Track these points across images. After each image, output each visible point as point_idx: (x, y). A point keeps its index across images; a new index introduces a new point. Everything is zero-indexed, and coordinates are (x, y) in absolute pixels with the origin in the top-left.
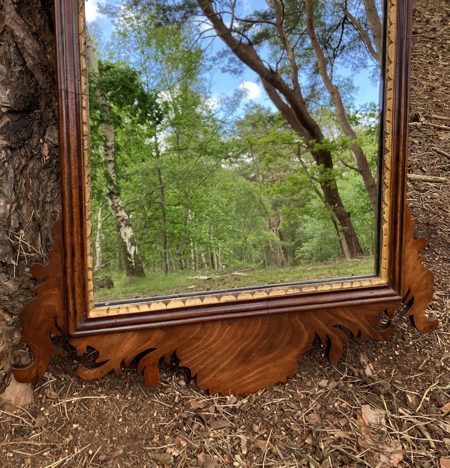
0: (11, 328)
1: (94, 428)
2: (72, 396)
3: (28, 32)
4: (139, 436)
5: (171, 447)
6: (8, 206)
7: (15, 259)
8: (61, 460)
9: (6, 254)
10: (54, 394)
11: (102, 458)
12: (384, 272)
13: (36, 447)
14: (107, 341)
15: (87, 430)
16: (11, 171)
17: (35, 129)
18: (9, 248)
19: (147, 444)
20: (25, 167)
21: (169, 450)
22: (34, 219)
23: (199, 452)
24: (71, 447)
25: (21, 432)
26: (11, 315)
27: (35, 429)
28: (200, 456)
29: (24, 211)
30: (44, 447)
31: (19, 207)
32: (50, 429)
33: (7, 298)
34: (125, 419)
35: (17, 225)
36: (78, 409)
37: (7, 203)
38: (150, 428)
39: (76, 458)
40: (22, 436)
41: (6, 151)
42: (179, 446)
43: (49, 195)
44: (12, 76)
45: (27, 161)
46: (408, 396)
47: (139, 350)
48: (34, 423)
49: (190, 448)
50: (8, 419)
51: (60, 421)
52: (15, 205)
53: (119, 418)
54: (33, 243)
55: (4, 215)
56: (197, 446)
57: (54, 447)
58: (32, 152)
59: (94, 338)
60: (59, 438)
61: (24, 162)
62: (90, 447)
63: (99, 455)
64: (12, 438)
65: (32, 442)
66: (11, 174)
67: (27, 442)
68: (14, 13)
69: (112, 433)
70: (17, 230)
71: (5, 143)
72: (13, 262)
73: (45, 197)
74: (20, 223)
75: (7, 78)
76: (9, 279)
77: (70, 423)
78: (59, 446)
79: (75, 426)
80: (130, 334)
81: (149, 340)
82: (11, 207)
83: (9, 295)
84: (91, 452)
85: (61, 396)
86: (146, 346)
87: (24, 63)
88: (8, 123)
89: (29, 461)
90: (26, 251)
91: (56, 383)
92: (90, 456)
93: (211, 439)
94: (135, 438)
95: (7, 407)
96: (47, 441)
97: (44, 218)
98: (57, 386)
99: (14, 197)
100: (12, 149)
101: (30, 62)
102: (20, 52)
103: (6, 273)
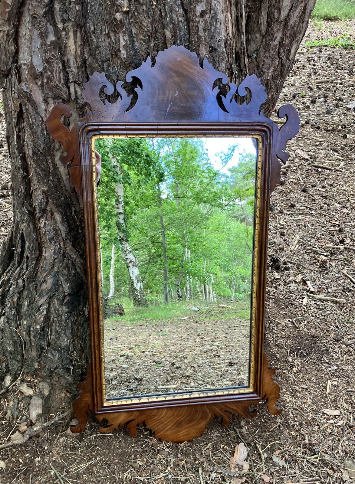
0: (70, 400)
1: (106, 449)
2: (97, 433)
3: (78, 255)
4: (126, 454)
5: (139, 461)
6: (69, 341)
7: (72, 366)
8: (91, 462)
9: (67, 364)
10: (89, 432)
11: (108, 462)
12: (251, 385)
13: (81, 455)
14: (112, 416)
15: (103, 449)
16: (70, 323)
17: (82, 300)
18: (69, 361)
19: (129, 458)
20: (77, 321)
21: (138, 462)
22: (81, 346)
23: (151, 464)
24: (95, 456)
25: (75, 448)
26: (70, 393)
27: (80, 447)
28: (152, 466)
29: (76, 342)
30: (84, 456)
31: (74, 341)
32: (87, 448)
33: (68, 385)
34: (120, 446)
35: (73, 350)
36: (99, 439)
37: (68, 339)
38: (131, 451)
39: (97, 462)
40: (75, 450)
41: (68, 314)
42: (143, 461)
43: (88, 336)
44: (70, 276)
45: (78, 317)
46: (257, 445)
47: (127, 421)
48: (80, 445)
49: (147, 462)
50: (69, 442)
51: (91, 445)
52: (72, 340)
53: (117, 445)
54: (80, 358)
55: (67, 345)
56: (151, 461)
57: (88, 456)
58: (80, 313)
59: (106, 415)
60: (91, 452)
61: (76, 318)
62: (104, 457)
63: (107, 461)
64: (71, 450)
65: (79, 453)
66: (70, 326)
67: (77, 453)
68: (71, 247)
69: (114, 452)
70: (73, 352)
71: (67, 310)
72: (71, 367)
73: (86, 337)
74: (74, 349)
75: (68, 277)
76: (69, 375)
77: (96, 446)
78: (91, 456)
79: (97, 447)
80: (123, 413)
81: (132, 416)
82: (70, 341)
83: (69, 384)
84: (104, 460)
85: (92, 433)
86: (130, 419)
87: (76, 269)
88: (68, 300)
89: (78, 461)
90: (77, 361)
91: (90, 427)
92: (103, 461)
93: (158, 459)
94: (124, 455)
95: (68, 437)
96: (85, 453)
97: (85, 347)
98: (91, 428)
99: (71, 337)
100: (70, 312)
101: (79, 270)
102: (74, 265)
103: (67, 372)
